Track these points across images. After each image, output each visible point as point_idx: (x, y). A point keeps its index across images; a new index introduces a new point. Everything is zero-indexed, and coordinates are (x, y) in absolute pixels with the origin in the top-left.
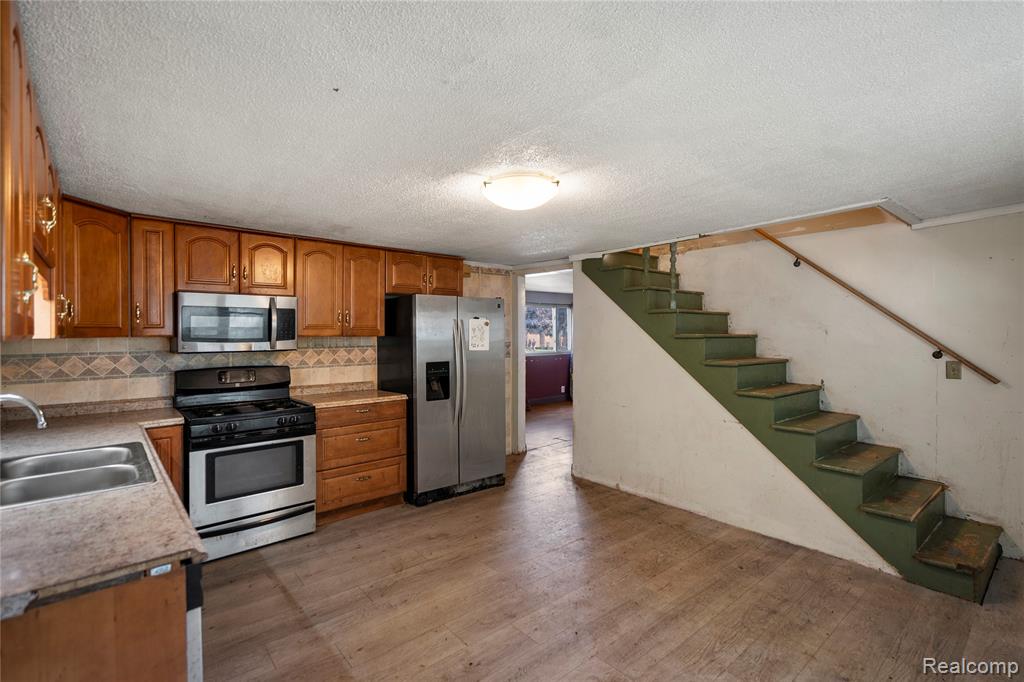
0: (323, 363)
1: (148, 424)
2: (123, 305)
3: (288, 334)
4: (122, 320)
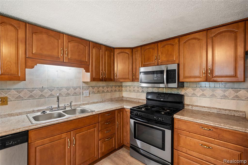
1: (125, 107)
2: (130, 73)
3: (173, 81)
4: (130, 77)
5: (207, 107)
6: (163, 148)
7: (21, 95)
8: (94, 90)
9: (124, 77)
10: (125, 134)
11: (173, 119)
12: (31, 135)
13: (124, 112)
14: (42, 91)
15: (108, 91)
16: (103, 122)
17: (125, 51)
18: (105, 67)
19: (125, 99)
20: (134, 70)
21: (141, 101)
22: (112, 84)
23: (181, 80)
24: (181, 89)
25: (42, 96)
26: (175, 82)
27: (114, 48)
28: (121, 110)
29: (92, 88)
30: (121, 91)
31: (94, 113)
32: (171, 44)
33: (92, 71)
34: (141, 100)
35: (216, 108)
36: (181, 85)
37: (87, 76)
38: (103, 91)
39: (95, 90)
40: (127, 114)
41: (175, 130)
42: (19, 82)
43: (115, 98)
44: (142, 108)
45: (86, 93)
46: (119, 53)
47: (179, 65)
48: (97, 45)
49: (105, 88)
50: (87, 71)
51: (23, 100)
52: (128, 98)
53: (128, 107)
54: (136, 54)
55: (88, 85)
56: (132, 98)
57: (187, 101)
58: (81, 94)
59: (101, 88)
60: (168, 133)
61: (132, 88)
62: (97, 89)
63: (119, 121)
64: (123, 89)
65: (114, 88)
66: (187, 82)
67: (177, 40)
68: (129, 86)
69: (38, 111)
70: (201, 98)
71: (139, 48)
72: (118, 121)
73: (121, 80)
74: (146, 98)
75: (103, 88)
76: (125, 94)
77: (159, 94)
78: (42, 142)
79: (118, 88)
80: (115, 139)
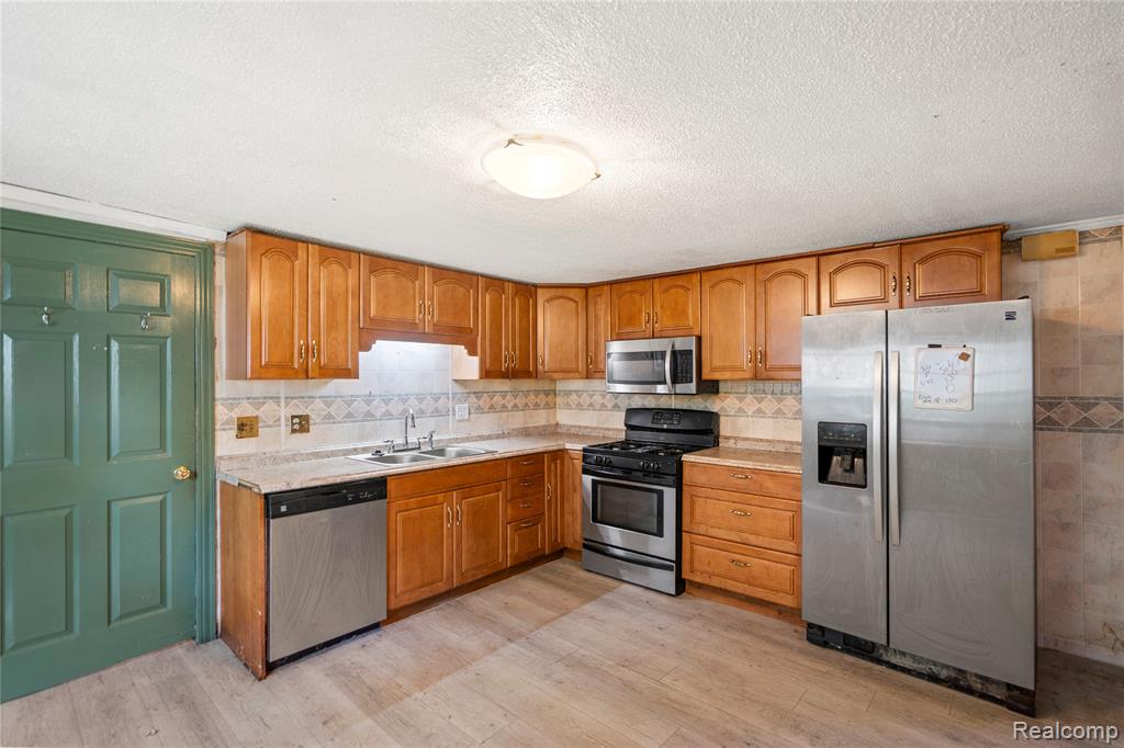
0: (763, 413)
1: (568, 446)
2: (581, 355)
3: (686, 377)
4: (581, 366)
5: (768, 441)
6: (660, 533)
7: (332, 410)
8: (481, 403)
9: (564, 366)
10: (568, 518)
11: (680, 464)
12: (391, 486)
13: (566, 460)
14: (369, 402)
15: (515, 406)
16: (515, 481)
17: (565, 295)
18: (514, 341)
19: (564, 430)
20: (592, 348)
21: (610, 434)
22: (526, 385)
23: (706, 375)
24: (713, 397)
25: (369, 416)
26: (691, 382)
27: (536, 286)
28: (559, 455)
29: (477, 397)
30: (551, 406)
31: (497, 456)
32: (682, 287)
33: (483, 352)
34: (611, 432)
35: (784, 442)
36: (710, 387)
37: (470, 367)
38: (504, 406)
39: (484, 402)
40: (573, 464)
41: (685, 488)
42: (326, 383)
43: (535, 427)
44: (611, 447)
45: (462, 409)
46: (549, 300)
47: (699, 339)
48: (495, 283)
49: (508, 397)
50: (472, 352)
51: (334, 423)
52: (574, 426)
53: (576, 447)
54: (596, 303)
55: (465, 387)
56: (586, 428)
57: (725, 428)
58: (451, 413)
59: (497, 398)
60: (670, 494)
61: (585, 400)
62: (489, 400)
63: (553, 481)
64: (558, 400)
65: (532, 397)
66: (726, 381)
67: (696, 278)
68: (576, 391)
69: (365, 450)
70: (756, 419)
71: (606, 288)
72: (550, 482)
73: (555, 376)
74: (626, 425)
75: (504, 397)
76: (564, 417)
77: (658, 413)
78: (407, 504)
79: (544, 396)
80: (543, 529)
